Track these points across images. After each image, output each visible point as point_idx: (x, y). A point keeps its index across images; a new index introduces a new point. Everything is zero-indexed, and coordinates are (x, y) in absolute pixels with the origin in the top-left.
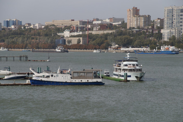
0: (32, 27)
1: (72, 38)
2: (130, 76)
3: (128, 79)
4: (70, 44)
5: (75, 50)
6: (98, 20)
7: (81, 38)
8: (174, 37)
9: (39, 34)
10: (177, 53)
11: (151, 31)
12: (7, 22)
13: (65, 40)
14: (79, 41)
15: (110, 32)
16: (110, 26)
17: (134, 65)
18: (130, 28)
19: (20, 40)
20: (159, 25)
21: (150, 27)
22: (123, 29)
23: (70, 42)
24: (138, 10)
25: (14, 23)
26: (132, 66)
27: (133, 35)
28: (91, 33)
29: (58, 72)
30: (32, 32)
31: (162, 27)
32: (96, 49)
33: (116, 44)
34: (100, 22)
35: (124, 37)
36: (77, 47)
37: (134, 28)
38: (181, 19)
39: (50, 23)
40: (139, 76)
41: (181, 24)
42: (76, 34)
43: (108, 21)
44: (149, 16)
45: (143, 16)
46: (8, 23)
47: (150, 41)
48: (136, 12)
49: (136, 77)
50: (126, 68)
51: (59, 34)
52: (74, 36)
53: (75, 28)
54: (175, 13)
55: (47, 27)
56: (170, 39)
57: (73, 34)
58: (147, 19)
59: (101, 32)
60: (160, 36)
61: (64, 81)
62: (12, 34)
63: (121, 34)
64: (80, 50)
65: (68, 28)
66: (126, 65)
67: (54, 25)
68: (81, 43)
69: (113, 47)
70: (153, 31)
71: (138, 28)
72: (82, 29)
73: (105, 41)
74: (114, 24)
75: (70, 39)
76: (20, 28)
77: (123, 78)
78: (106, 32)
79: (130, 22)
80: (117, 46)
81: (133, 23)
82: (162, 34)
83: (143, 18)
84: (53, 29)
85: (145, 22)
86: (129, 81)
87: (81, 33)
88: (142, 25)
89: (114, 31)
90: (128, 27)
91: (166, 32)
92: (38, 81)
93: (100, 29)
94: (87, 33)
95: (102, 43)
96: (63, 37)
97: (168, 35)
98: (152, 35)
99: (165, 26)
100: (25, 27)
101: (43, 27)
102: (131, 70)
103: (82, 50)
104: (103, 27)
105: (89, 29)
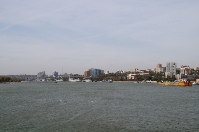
4: (128, 79)
14: (132, 78)
24: (161, 65)
32: (136, 81)
38: (174, 68)
44: (165, 67)
45: (163, 67)
52: (132, 76)
54: (171, 65)
56: (168, 77)
58: (165, 69)
60: (164, 75)
75: (130, 77)
78: (145, 74)
80: (145, 80)
81: (159, 70)
91: (166, 74)
94: (138, 74)
96: (128, 76)
99: (167, 71)
104: (145, 72)
105: (141, 73)
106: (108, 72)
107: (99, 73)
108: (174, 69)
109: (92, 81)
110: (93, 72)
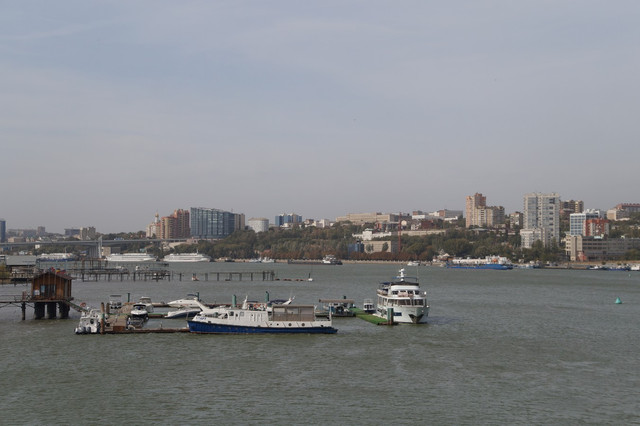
0: (314, 224)
1: (375, 243)
2: (400, 314)
3: (396, 319)
4: (372, 252)
5: (379, 262)
6: (420, 213)
7: (389, 243)
8: (539, 242)
9: (324, 236)
10: (510, 268)
11: (504, 231)
12: (281, 217)
13: (363, 245)
14: (385, 247)
15: (438, 232)
16: (439, 224)
17: (410, 292)
18: (471, 227)
19: (294, 244)
20: (517, 223)
21: (503, 226)
22: (459, 229)
23: (370, 248)
24: (484, 198)
25: (290, 220)
26: (406, 293)
27: (475, 238)
28: (407, 235)
29: (244, 307)
30: (314, 232)
31: (521, 227)
32: (412, 260)
33: (446, 252)
34: (423, 217)
35: (458, 240)
36: (383, 256)
37: (477, 227)
38: (551, 213)
39: (344, 218)
40: (415, 314)
41: (551, 221)
42: (381, 235)
43: (436, 214)
44: (501, 208)
45: (492, 208)
46: (281, 220)
47: (502, 247)
48: (480, 201)
49: (411, 316)
50: (395, 297)
51: (354, 236)
52: (378, 239)
53: (381, 227)
54: (540, 204)
55: (337, 225)
56: (533, 245)
57: (377, 235)
58: (499, 213)
59: (423, 233)
60: (518, 240)
61: (256, 326)
62: (283, 237)
63: (455, 235)
64: (386, 262)
65: (371, 226)
66: (396, 293)
67: (348, 222)
68: (389, 250)
69: (441, 257)
70: (507, 232)
71: (484, 226)
72: (393, 228)
73: (429, 247)
74: (446, 219)
75: (371, 243)
76: (296, 226)
77: (386, 317)
78: (430, 232)
79: (471, 217)
80: (447, 255)
81: (475, 218)
82: (520, 237)
83: (491, 211)
84: (347, 227)
85: (495, 217)
86: (397, 324)
87: (390, 234)
88: (490, 221)
89: (444, 231)
90: (467, 226)
91: (526, 235)
92: (204, 323)
93: (421, 228)
94: (399, 234)
95: (423, 250)
96: (361, 240)
97: (530, 239)
98: (506, 238)
99: (526, 224)
100: (303, 225)
101: (332, 224)
102: (402, 302)
103: (390, 262)
104: (426, 224)
105: (405, 228)
106: (266, 221)
107: (227, 229)
108: (552, 219)
109: (212, 261)
110: (203, 223)
